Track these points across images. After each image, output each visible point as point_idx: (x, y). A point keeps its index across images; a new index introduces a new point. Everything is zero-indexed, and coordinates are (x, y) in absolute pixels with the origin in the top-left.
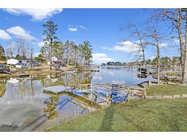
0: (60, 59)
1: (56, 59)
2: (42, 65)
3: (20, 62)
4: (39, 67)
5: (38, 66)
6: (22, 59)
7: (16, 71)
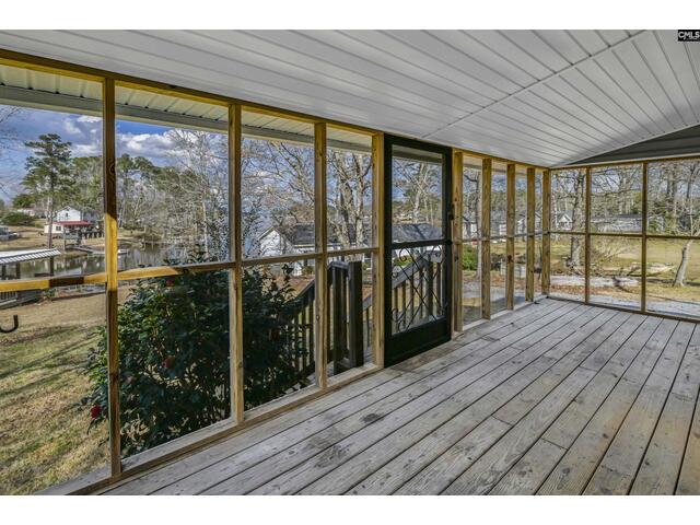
0: (88, 215)
1: (75, 216)
2: (25, 235)
4: (14, 244)
5: (15, 238)
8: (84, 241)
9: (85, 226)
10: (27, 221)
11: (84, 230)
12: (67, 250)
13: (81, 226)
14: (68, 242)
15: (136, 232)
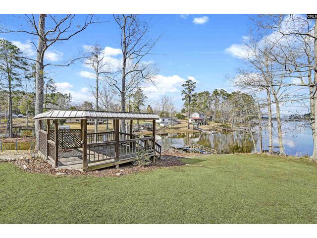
0: (202, 115)
1: (197, 116)
2: (182, 123)
3: (163, 120)
4: (178, 126)
5: (179, 123)
6: (165, 118)
7: (160, 130)
8: (200, 127)
9: (201, 120)
10: (183, 118)
11: (200, 122)
12: (194, 129)
13: (199, 120)
14: (194, 126)
15: (220, 124)
